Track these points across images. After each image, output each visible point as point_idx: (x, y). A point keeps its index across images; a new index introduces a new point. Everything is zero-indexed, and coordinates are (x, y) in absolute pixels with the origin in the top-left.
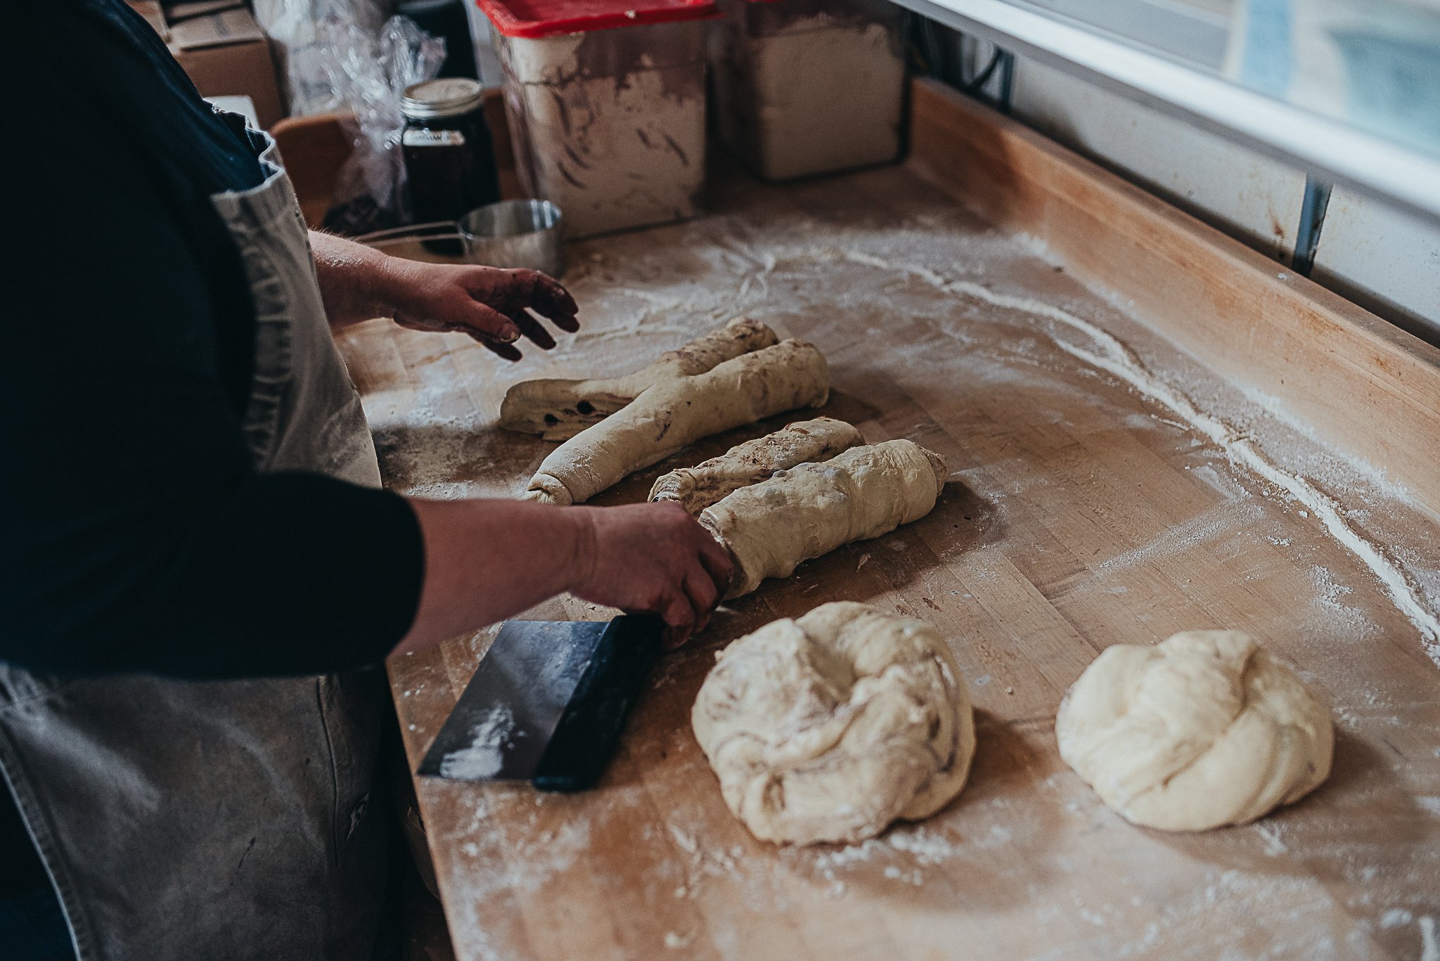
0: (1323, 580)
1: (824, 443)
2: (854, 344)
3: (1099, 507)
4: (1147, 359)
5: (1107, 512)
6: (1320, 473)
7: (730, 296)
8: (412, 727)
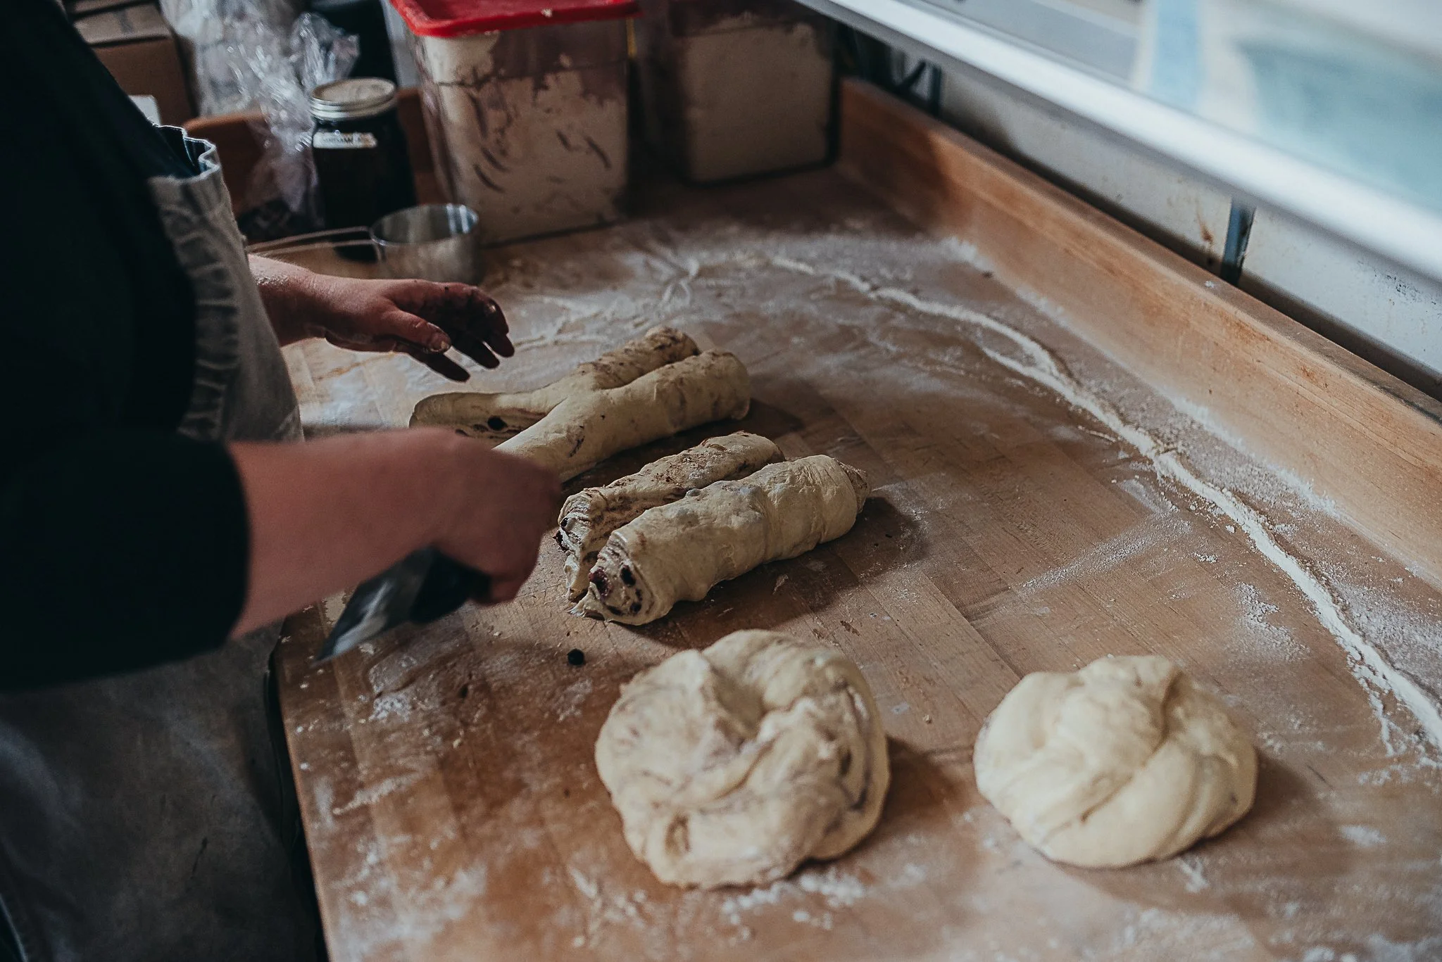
0: (1250, 598)
1: (741, 461)
2: (777, 353)
3: (1024, 523)
4: (1075, 367)
5: (1032, 528)
6: (1247, 486)
7: (652, 304)
8: (304, 766)
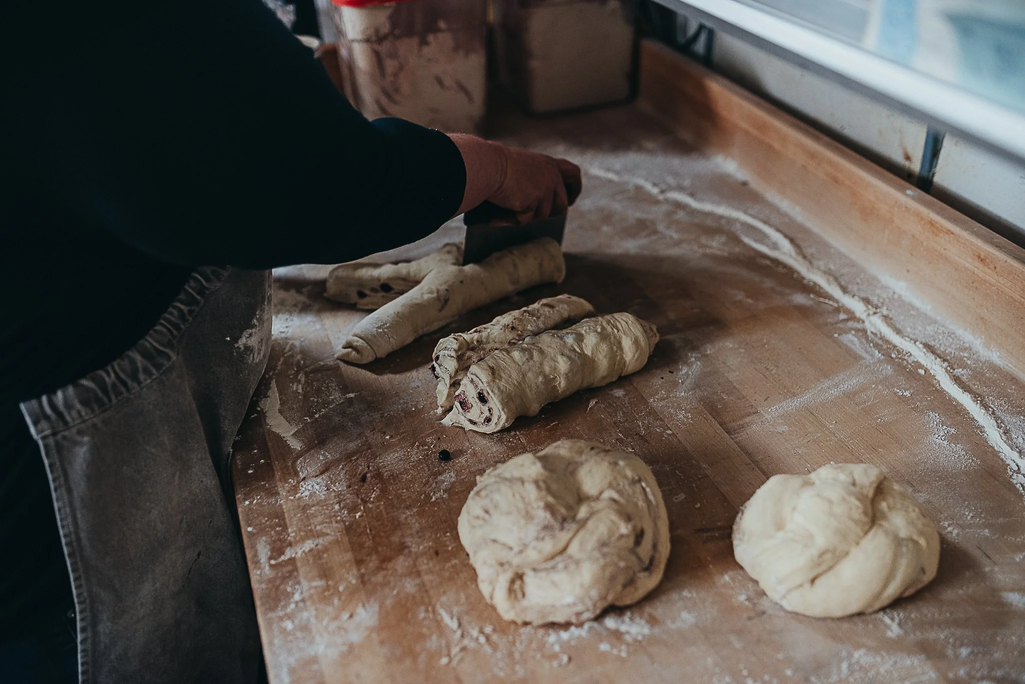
0: (935, 423)
1: (566, 316)
2: (591, 238)
3: (770, 364)
4: (809, 251)
5: (775, 369)
6: (934, 341)
8: (250, 529)
